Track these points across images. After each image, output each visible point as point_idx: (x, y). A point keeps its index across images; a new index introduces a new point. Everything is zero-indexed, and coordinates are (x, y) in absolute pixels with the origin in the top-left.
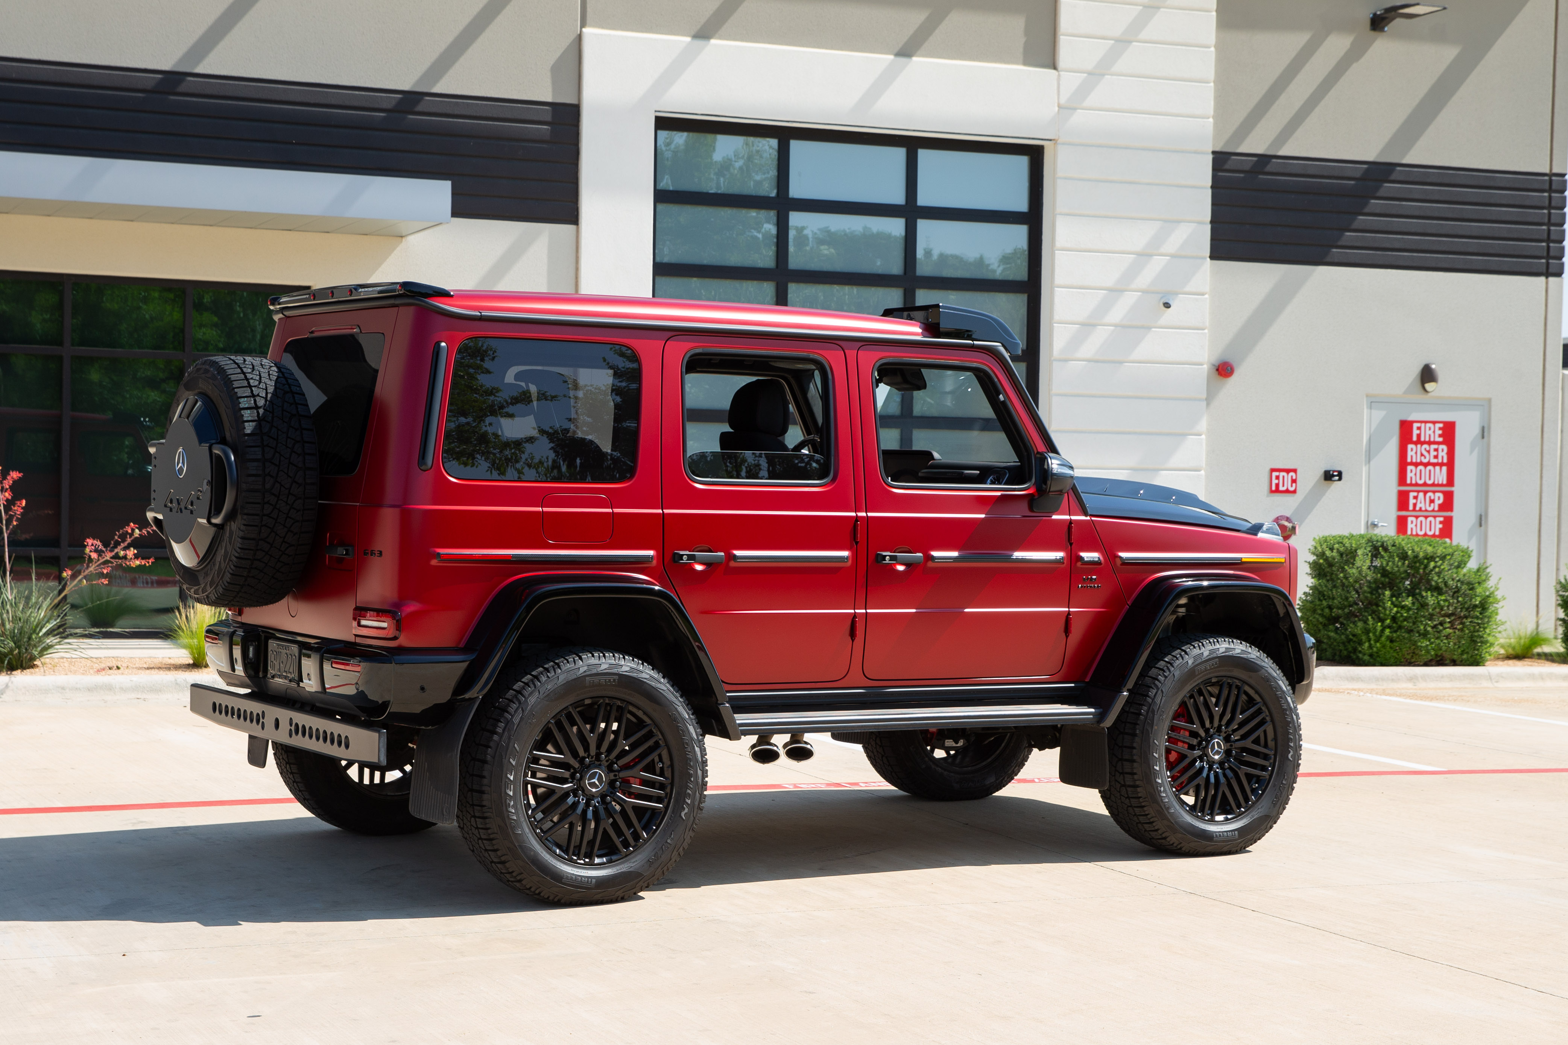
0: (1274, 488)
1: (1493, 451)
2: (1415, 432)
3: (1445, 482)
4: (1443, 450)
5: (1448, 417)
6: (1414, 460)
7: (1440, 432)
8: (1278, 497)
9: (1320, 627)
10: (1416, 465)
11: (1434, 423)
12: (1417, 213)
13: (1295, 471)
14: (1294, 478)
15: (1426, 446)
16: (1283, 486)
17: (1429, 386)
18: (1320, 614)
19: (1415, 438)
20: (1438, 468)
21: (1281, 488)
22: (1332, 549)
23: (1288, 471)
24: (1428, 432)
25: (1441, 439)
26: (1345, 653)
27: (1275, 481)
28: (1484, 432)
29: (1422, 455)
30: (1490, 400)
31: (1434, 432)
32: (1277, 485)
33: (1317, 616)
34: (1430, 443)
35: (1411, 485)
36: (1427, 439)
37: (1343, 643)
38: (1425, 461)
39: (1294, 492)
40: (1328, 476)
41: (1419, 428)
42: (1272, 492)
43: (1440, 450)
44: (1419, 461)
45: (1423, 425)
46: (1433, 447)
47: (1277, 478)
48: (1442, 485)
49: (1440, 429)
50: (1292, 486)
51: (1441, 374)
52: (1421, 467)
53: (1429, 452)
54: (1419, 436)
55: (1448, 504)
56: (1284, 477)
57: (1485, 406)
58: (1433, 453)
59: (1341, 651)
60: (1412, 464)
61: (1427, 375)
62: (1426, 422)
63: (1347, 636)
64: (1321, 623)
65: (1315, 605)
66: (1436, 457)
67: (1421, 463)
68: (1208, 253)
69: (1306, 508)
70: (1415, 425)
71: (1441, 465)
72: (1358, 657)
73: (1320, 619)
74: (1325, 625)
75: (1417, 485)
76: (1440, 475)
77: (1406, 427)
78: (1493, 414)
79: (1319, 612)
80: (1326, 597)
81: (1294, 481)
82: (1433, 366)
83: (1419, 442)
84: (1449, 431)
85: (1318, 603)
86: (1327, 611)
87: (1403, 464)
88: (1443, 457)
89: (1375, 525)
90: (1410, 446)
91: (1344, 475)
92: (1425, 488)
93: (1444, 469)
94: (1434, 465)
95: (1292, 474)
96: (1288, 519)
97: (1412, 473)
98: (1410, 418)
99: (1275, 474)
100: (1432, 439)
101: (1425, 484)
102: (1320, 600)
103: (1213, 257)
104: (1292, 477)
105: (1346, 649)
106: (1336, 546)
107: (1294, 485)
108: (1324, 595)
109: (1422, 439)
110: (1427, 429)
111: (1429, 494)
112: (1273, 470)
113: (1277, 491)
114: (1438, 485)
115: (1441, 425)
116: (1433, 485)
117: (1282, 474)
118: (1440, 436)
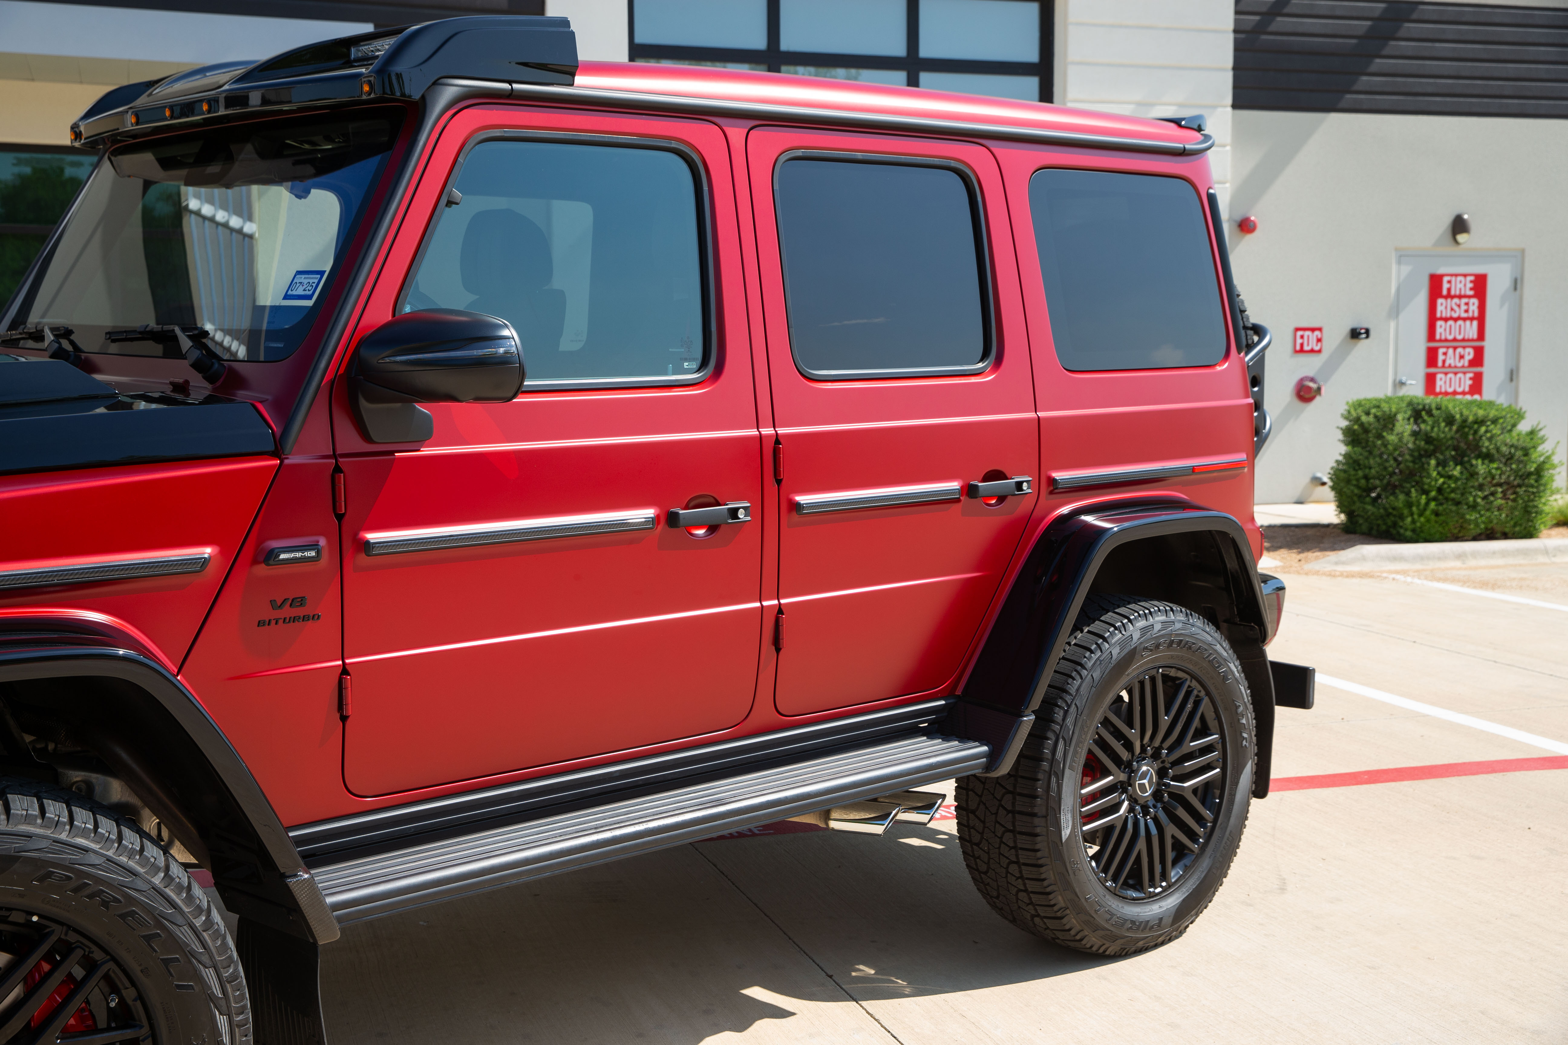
0: (1298, 348)
1: (1525, 304)
2: (1445, 286)
3: (1475, 336)
4: (1474, 304)
5: (1479, 270)
6: (1444, 315)
7: (1471, 285)
8: (1303, 359)
9: (1355, 498)
10: (1446, 320)
11: (1465, 276)
12: (1450, 55)
13: (1320, 329)
14: (1319, 336)
15: (1456, 300)
16: (1308, 345)
17: (1461, 238)
18: (1355, 485)
19: (1445, 292)
20: (1468, 323)
21: (1306, 348)
22: (1368, 413)
23: (1313, 330)
24: (1459, 286)
25: (1471, 293)
26: (1384, 528)
27: (1299, 341)
28: (1516, 284)
29: (1452, 309)
30: (1523, 251)
31: (1465, 285)
32: (1302, 345)
33: (1352, 488)
34: (1460, 297)
35: (1440, 341)
36: (1458, 293)
37: (1382, 517)
38: (1455, 315)
39: (1319, 351)
40: (1355, 334)
41: (1449, 282)
42: (1296, 352)
43: (1471, 304)
44: (1448, 315)
45: (1453, 279)
46: (1464, 300)
47: (1302, 337)
48: (1472, 340)
49: (1471, 282)
50: (1317, 345)
51: (1473, 226)
52: (1451, 322)
53: (1459, 306)
54: (1449, 290)
55: (1478, 360)
56: (1308, 336)
57: (1519, 257)
58: (1464, 307)
59: (1378, 525)
60: (1441, 319)
61: (1459, 226)
62: (1456, 275)
63: (1385, 509)
64: (1356, 495)
65: (1349, 475)
66: (1467, 311)
67: (1451, 318)
68: (1229, 100)
69: (1331, 366)
70: (1446, 279)
71: (1472, 319)
72: (1398, 533)
73: (1356, 491)
74: (1360, 497)
75: (1446, 340)
76: (1471, 330)
77: (1435, 281)
78: (1527, 265)
79: (1354, 482)
80: (1362, 467)
81: (1319, 340)
82: (1466, 217)
83: (1449, 296)
84: (1480, 284)
85: (1352, 472)
86: (1363, 482)
87: (1432, 319)
88: (1473, 312)
89: (1402, 384)
90: (1440, 301)
91: (1372, 333)
92: (1455, 343)
93: (1475, 323)
94: (1465, 319)
95: (1317, 333)
96: (1312, 380)
97: (1441, 329)
98: (1440, 271)
99: (1299, 333)
100: (1463, 293)
101: (1455, 340)
102: (1355, 470)
103: (1235, 106)
104: (1317, 336)
105: (1385, 524)
106: (1373, 411)
107: (1319, 344)
108: (1359, 465)
109: (1453, 293)
110: (1458, 282)
111: (1459, 350)
112: (1297, 329)
113: (1302, 351)
114: (1469, 340)
115: (1472, 278)
116: (1463, 340)
117: (1307, 333)
118: (1471, 289)
